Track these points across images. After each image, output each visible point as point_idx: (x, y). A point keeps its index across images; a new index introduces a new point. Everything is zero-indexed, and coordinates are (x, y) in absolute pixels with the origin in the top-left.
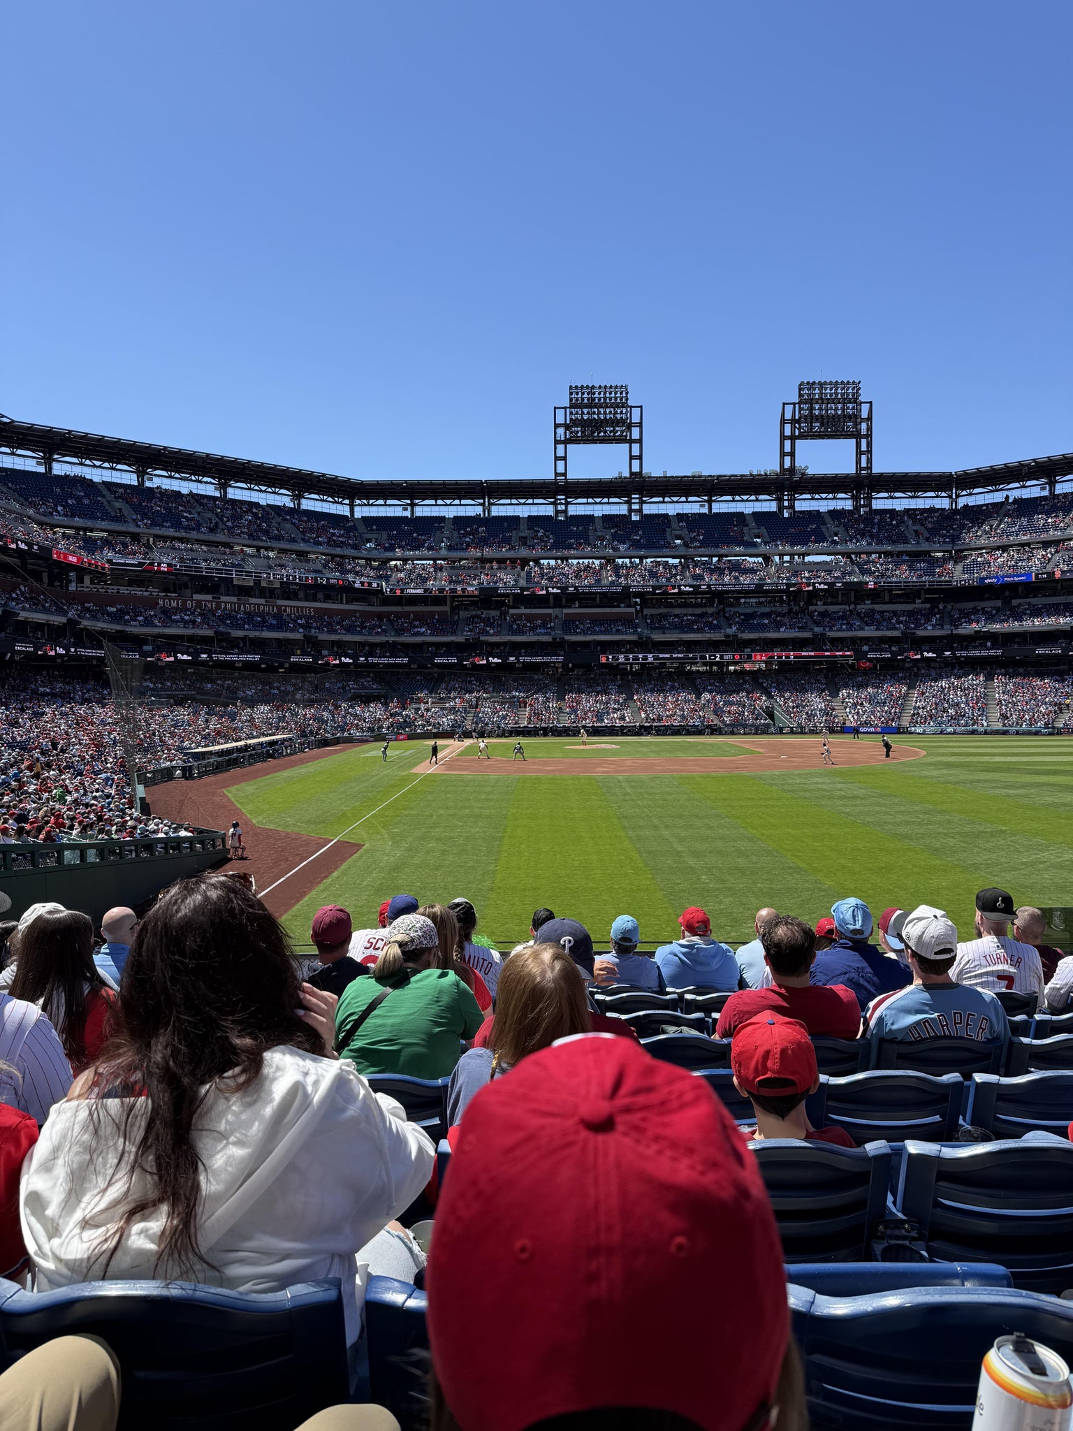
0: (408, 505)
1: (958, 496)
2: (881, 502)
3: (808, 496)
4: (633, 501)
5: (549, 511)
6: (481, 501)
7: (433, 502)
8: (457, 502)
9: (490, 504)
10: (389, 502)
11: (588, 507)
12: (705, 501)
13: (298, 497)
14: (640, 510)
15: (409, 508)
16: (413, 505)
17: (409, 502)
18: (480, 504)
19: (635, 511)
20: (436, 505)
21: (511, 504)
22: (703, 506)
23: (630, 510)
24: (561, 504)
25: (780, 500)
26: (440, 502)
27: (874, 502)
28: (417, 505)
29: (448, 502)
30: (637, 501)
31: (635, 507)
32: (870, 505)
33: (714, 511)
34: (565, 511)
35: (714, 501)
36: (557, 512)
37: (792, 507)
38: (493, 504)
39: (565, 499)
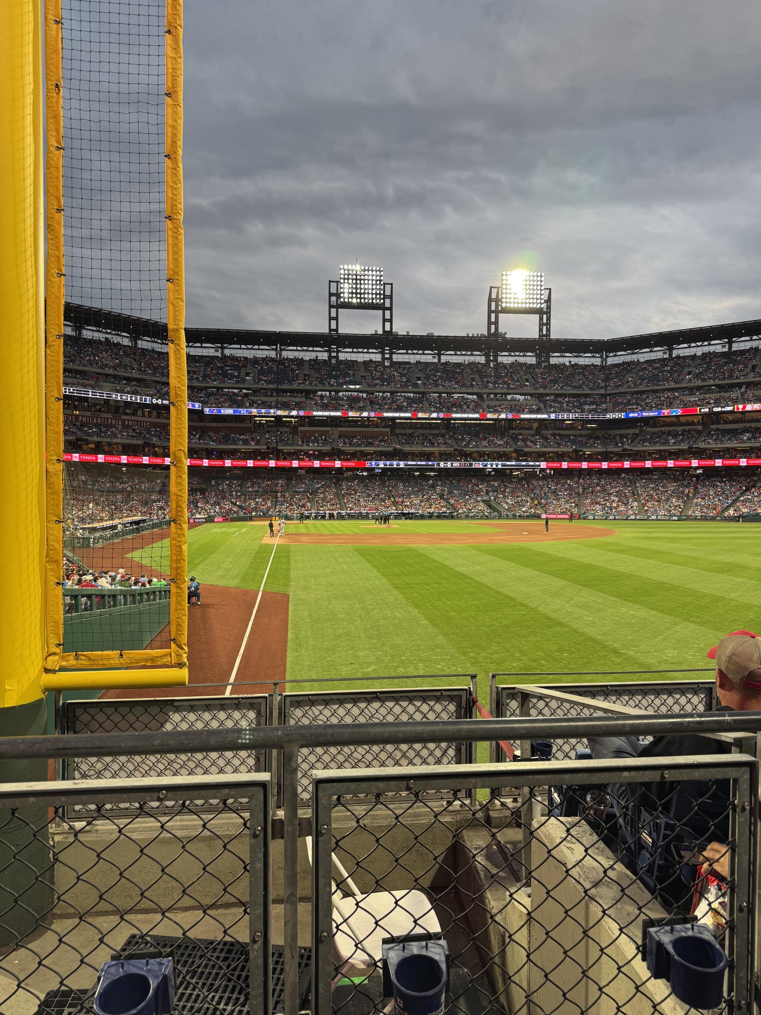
0: (219, 347)
1: (607, 357)
2: (556, 359)
3: (507, 354)
4: (386, 352)
5: (324, 356)
6: (274, 347)
7: (238, 346)
8: (256, 347)
9: (281, 350)
10: (204, 345)
11: (353, 355)
12: (436, 354)
13: (135, 338)
14: (391, 359)
15: (220, 350)
16: (223, 348)
17: (220, 345)
18: (273, 349)
19: (387, 359)
20: (240, 348)
21: (297, 350)
22: (434, 357)
23: (384, 359)
24: (334, 352)
25: (487, 356)
26: (243, 346)
27: (551, 359)
28: (226, 348)
29: (250, 347)
30: (388, 352)
31: (387, 356)
32: (549, 361)
33: (442, 361)
34: (337, 357)
35: (443, 354)
36: (330, 357)
37: (496, 360)
38: (284, 350)
39: (337, 348)
